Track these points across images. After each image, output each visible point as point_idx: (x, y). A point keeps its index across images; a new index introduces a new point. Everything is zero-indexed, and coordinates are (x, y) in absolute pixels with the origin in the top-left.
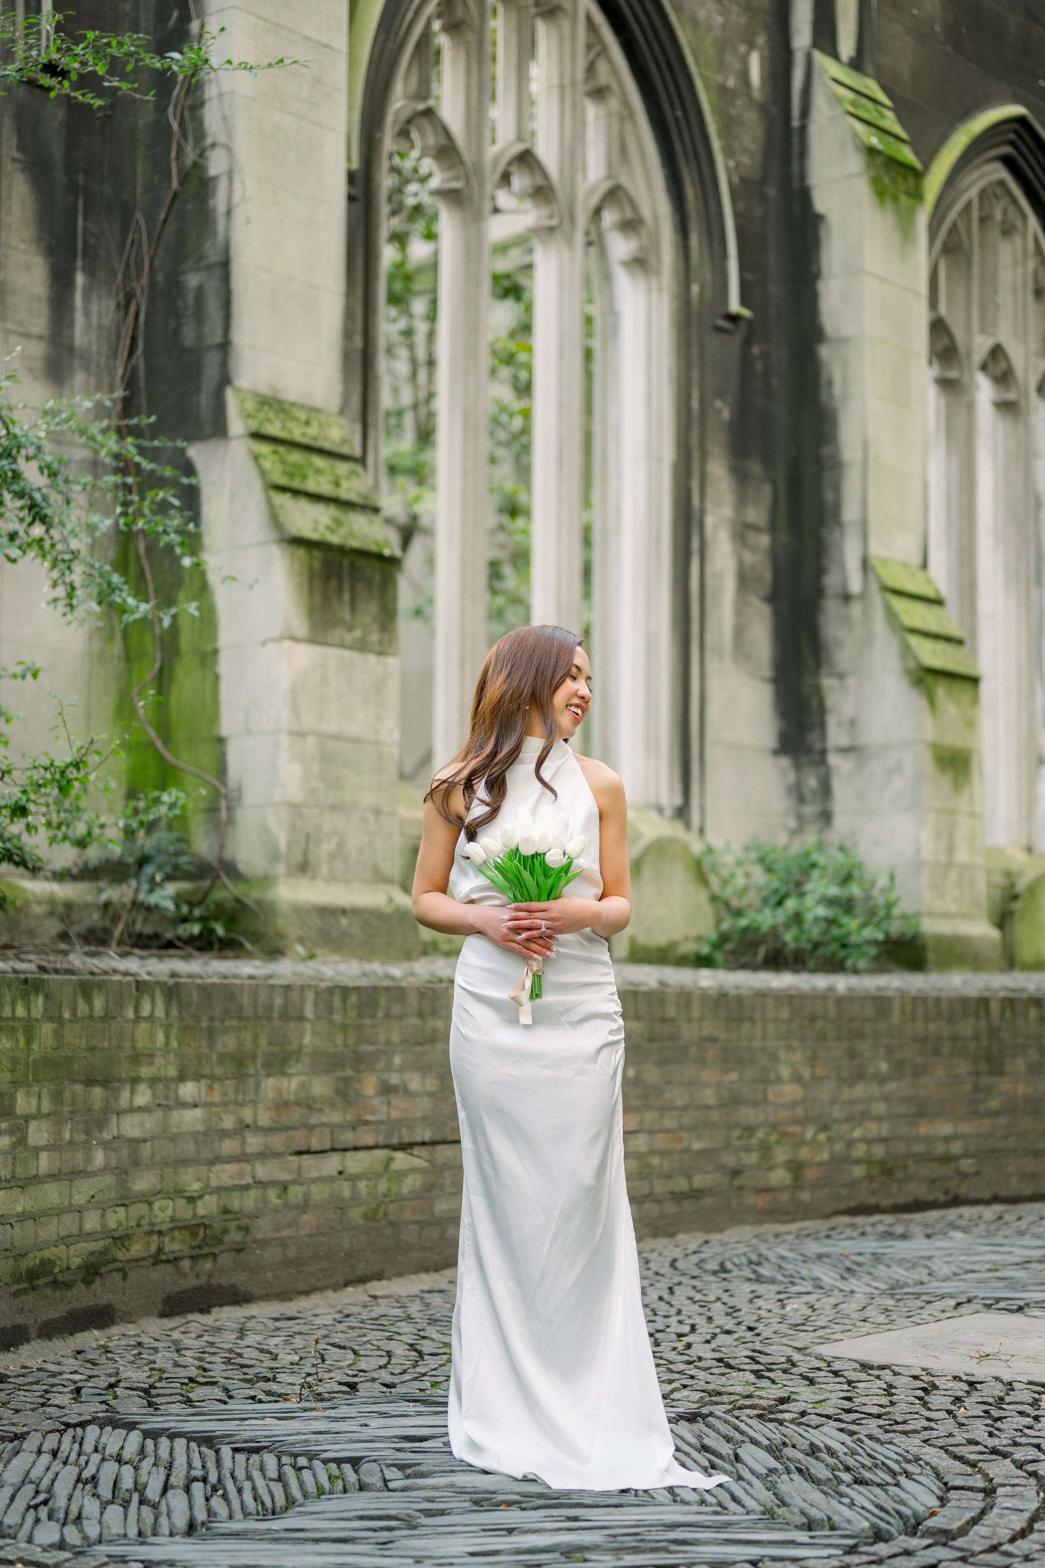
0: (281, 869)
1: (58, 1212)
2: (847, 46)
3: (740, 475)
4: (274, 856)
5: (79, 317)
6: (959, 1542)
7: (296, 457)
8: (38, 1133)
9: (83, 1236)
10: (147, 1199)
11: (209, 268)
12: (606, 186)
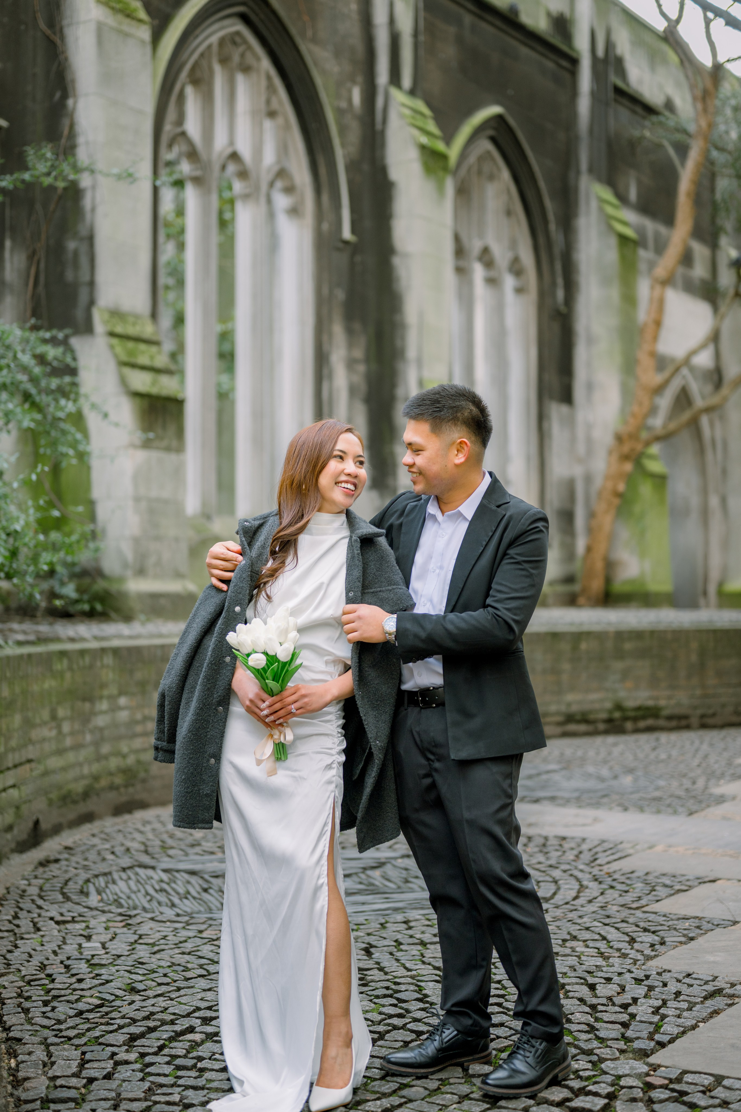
0: (129, 573)
1: (72, 766)
2: (407, 81)
3: (350, 331)
4: (125, 565)
5: (8, 266)
6: (552, 901)
7: (131, 345)
8: (66, 728)
9: (83, 777)
10: (106, 758)
11: (82, 239)
12: (276, 169)
